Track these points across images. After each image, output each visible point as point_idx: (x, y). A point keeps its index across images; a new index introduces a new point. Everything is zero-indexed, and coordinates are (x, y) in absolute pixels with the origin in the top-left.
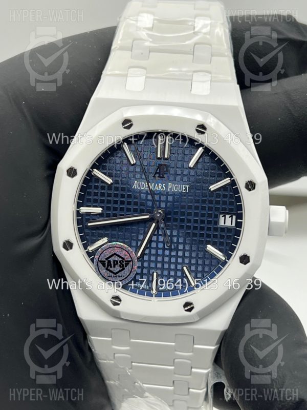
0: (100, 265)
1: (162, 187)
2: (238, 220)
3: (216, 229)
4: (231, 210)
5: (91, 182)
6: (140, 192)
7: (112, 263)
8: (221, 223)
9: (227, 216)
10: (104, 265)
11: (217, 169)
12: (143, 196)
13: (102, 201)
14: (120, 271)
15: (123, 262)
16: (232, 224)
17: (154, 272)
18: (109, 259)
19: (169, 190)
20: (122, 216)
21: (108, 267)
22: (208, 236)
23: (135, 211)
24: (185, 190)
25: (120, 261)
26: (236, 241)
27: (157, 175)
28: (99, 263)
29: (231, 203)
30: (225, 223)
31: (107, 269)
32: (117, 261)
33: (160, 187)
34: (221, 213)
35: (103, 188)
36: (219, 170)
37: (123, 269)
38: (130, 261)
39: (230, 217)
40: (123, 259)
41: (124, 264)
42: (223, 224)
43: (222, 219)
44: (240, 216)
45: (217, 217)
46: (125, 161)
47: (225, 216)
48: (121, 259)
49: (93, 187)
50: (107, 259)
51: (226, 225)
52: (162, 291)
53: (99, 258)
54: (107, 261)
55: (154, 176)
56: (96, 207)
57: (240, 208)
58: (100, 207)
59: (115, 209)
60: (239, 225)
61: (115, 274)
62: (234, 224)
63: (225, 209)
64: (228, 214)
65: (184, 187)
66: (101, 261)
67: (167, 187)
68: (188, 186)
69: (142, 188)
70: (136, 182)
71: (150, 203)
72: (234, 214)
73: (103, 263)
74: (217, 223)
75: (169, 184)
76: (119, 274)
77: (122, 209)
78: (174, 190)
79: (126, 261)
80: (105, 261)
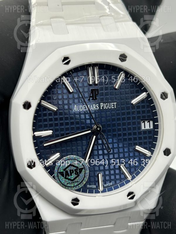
0: (60, 175)
1: (96, 107)
2: (155, 124)
3: (140, 133)
4: (149, 116)
5: (40, 111)
6: (80, 114)
7: (69, 172)
8: (143, 128)
9: (146, 122)
10: (63, 175)
11: (135, 87)
12: (83, 116)
13: (51, 125)
14: (76, 178)
15: (77, 170)
16: (150, 127)
17: (99, 174)
18: (66, 170)
19: (101, 108)
20: (68, 135)
21: (66, 176)
22: (135, 139)
23: (78, 128)
24: (114, 106)
25: (75, 170)
26: (156, 140)
27: (91, 98)
28: (59, 174)
29: (148, 112)
30: (145, 128)
31: (66, 178)
32: (73, 170)
33: (94, 107)
34: (142, 120)
35: (50, 114)
36: (136, 87)
37: (78, 176)
38: (82, 169)
39: (148, 122)
40: (77, 167)
41: (78, 171)
42: (144, 129)
43: (143, 124)
44: (156, 120)
45: (140, 124)
46: (65, 91)
47: (144, 122)
48: (75, 168)
49: (42, 115)
50: (64, 170)
51: (146, 129)
52: (106, 187)
53: (58, 170)
54: (64, 172)
55: (89, 100)
56: (47, 130)
57: (156, 114)
58: (50, 130)
59: (62, 130)
60: (156, 127)
61: (73, 180)
62: (152, 127)
63: (144, 117)
64: (146, 120)
65: (113, 104)
66: (60, 173)
67: (99, 106)
68: (115, 103)
69: (81, 110)
70: (75, 106)
71: (88, 121)
72: (151, 120)
73: (62, 174)
74: (140, 128)
75: (101, 103)
76: (76, 180)
77: (67, 129)
78: (105, 107)
79: (79, 169)
80: (63, 172)
